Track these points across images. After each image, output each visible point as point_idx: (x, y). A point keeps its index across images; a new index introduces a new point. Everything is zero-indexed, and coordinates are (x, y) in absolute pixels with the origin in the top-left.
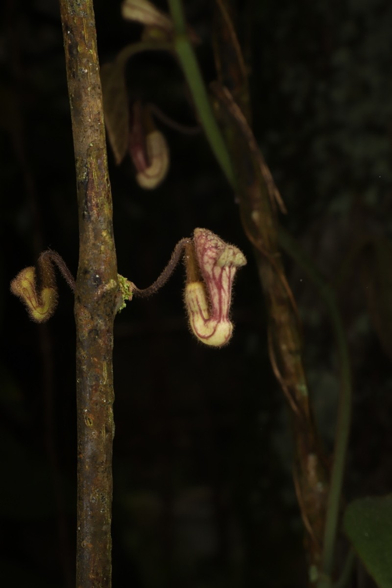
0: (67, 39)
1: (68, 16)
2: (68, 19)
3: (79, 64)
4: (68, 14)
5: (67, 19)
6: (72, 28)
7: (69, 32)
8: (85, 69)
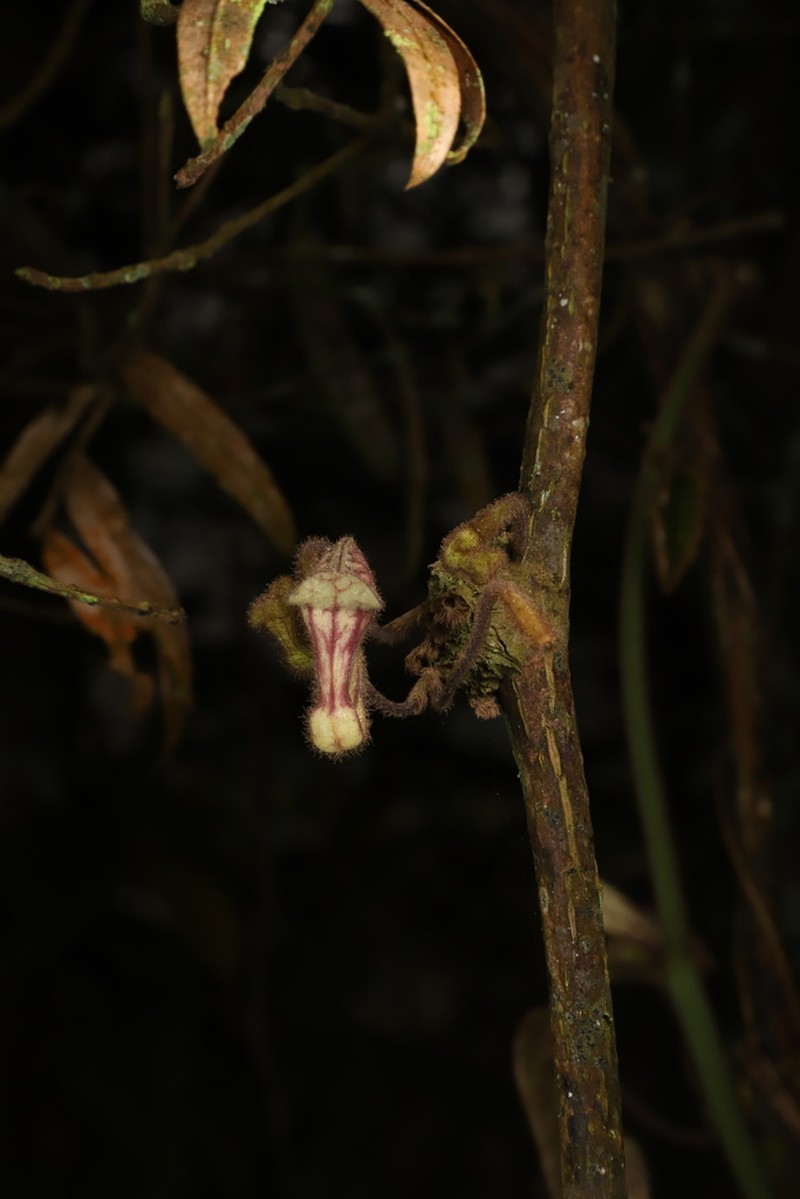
0: (566, 1107)
1: (569, 1065)
2: (571, 1069)
3: (588, 1156)
4: (570, 1060)
5: (567, 1070)
6: (577, 1087)
7: (570, 1095)
8: (600, 1168)
